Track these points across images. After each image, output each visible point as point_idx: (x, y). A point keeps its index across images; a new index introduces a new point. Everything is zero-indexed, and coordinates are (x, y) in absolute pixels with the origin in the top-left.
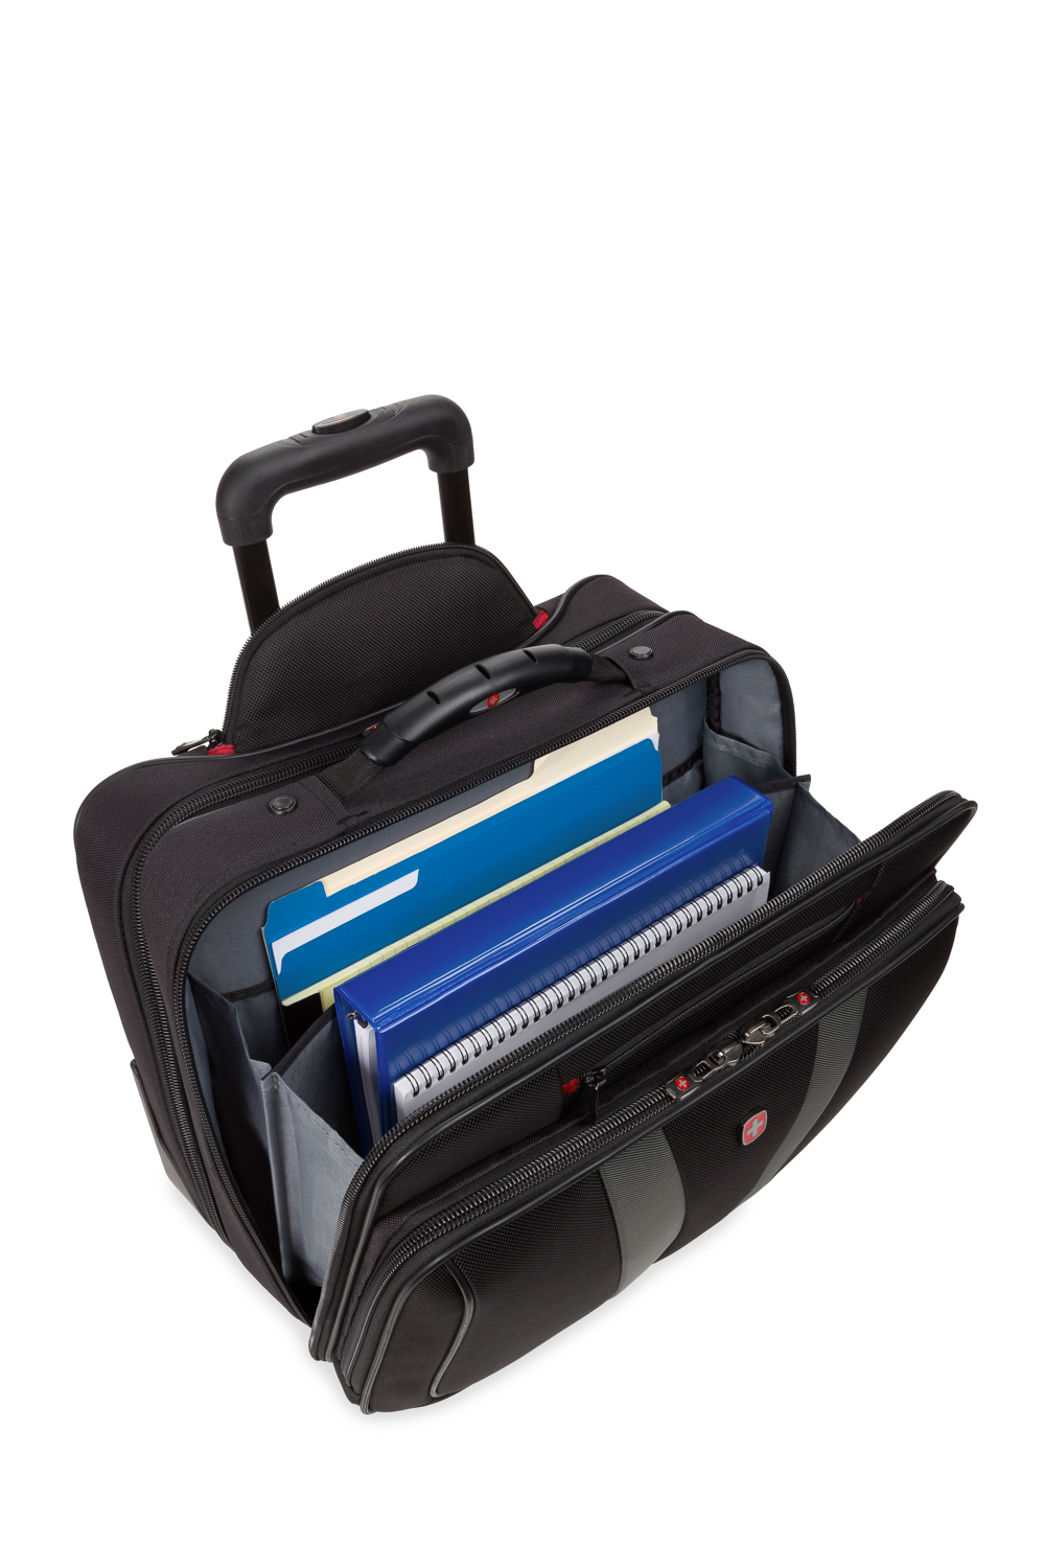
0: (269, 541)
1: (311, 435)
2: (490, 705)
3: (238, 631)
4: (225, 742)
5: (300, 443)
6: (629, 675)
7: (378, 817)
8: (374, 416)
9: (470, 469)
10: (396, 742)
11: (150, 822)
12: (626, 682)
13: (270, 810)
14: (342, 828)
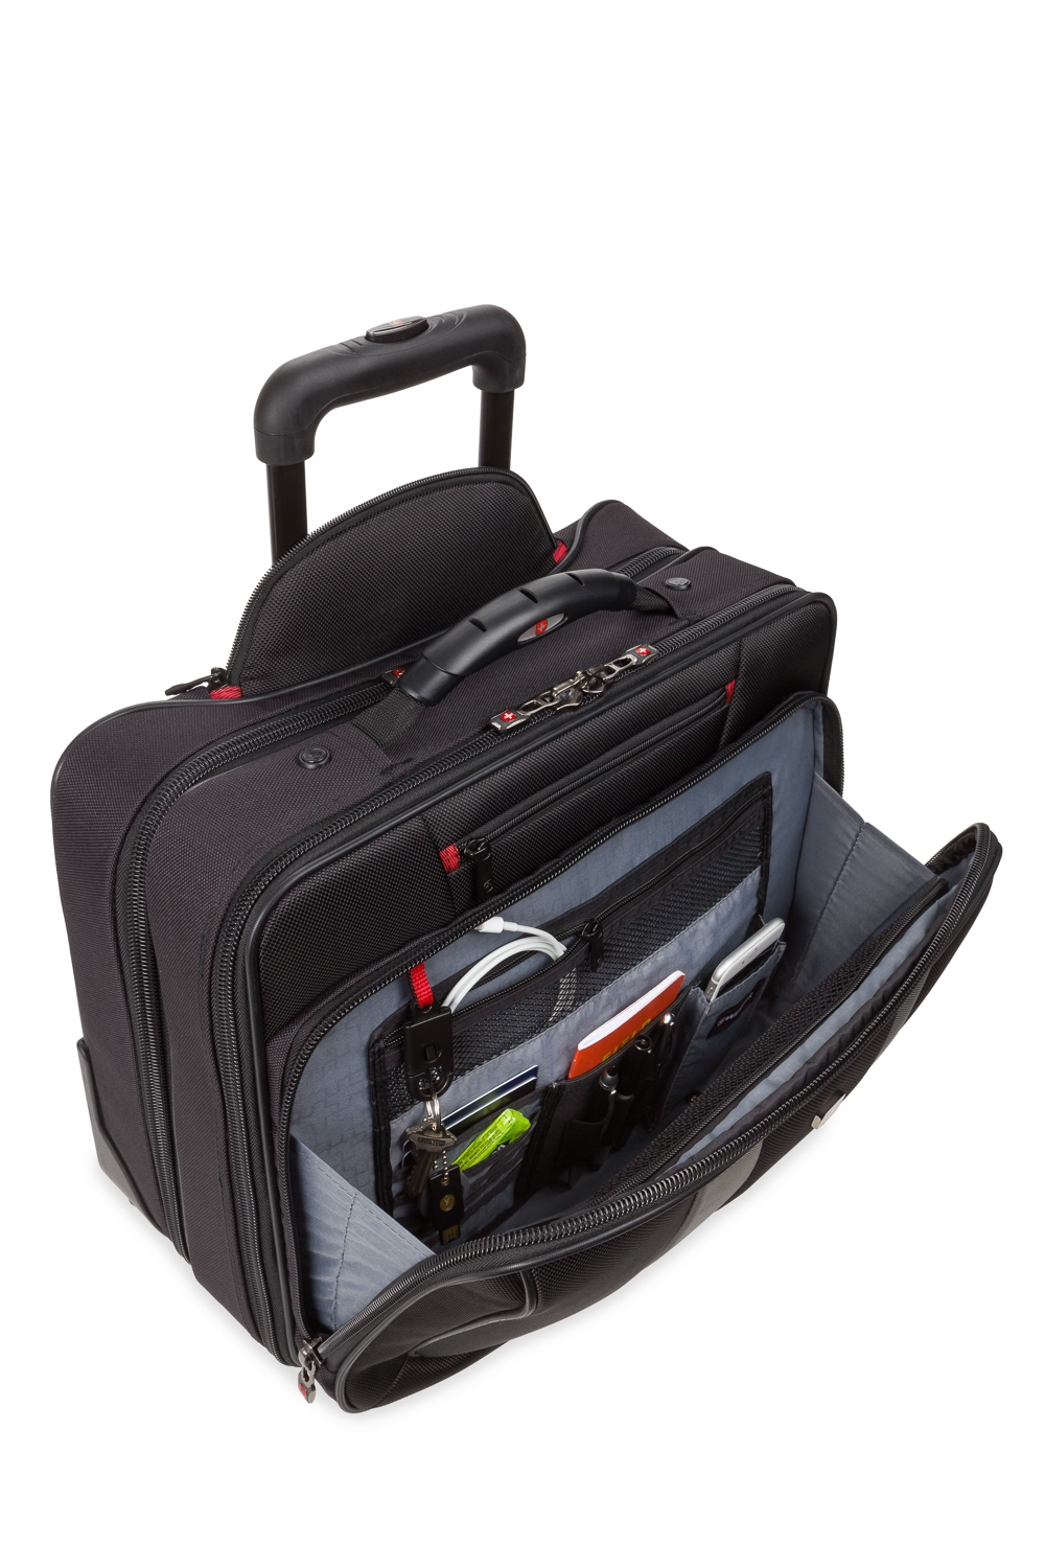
0: (308, 463)
1: (364, 341)
2: (538, 632)
3: (258, 560)
4: (230, 684)
5: (352, 350)
6: (672, 603)
7: (425, 763)
8: (433, 325)
9: (517, 391)
10: (440, 678)
11: (155, 781)
12: (669, 612)
13: (299, 763)
14: (388, 778)
